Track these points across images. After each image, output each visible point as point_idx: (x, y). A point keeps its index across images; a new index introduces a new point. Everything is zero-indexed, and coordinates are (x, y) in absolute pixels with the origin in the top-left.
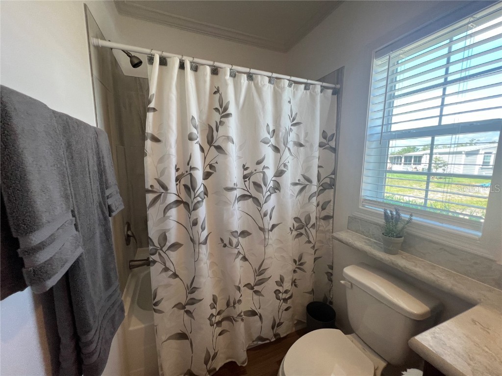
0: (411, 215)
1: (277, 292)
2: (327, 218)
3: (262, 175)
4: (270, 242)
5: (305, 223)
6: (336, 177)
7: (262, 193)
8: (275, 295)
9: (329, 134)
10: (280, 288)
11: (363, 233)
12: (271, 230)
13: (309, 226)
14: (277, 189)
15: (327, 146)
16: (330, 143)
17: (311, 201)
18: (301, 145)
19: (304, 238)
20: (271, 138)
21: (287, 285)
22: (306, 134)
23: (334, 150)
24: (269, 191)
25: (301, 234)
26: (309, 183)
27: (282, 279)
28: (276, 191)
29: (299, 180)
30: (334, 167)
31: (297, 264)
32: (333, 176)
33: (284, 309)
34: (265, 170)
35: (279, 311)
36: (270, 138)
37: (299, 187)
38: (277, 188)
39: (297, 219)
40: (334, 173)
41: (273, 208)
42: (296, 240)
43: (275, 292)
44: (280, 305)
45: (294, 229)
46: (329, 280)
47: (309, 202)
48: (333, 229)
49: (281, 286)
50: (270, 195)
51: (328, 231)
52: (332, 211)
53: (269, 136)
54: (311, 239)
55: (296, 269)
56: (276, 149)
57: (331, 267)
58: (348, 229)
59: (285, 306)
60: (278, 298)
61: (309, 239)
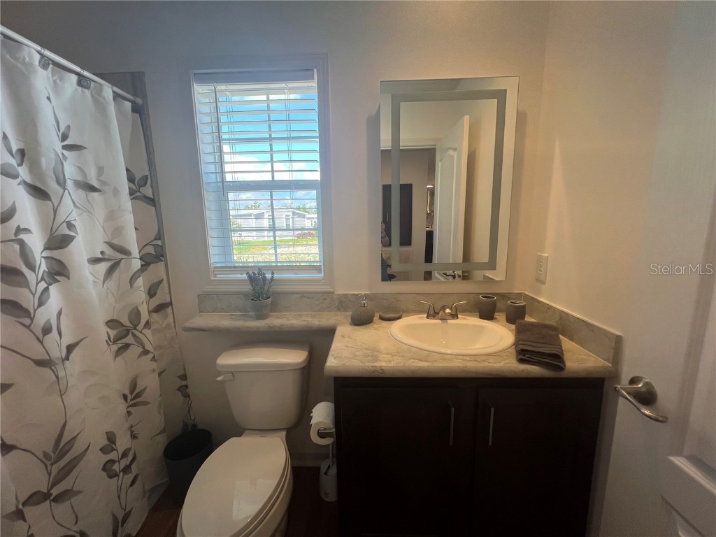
0: (273, 274)
1: (107, 467)
2: (160, 308)
3: (17, 247)
4: (72, 381)
5: (131, 326)
6: (163, 242)
7: (28, 287)
8: (105, 474)
9: (138, 177)
10: (113, 456)
11: (223, 310)
12: (67, 358)
13: (140, 327)
14: (59, 274)
15: (138, 194)
16: (141, 189)
17: (135, 285)
18: (93, 189)
19: (135, 350)
20: (18, 166)
21: (123, 442)
22: (100, 170)
23: (152, 201)
24: (43, 279)
25: (127, 346)
26: (124, 257)
27: (111, 438)
28: (58, 278)
29: (102, 253)
30: (157, 228)
31: (129, 399)
32: (159, 242)
33: (129, 485)
34: (23, 236)
35: (119, 497)
36: (16, 165)
37: (103, 267)
38: (59, 271)
39: (111, 323)
40: (159, 236)
41: (60, 313)
42: (119, 358)
43: (104, 469)
44: (119, 484)
45: (110, 340)
46: (185, 397)
47: (131, 287)
48: (174, 322)
49: (113, 450)
50: (46, 289)
51: (168, 326)
52: (169, 296)
53: (13, 162)
54: (148, 347)
55: (130, 409)
56: (38, 192)
57: (184, 377)
58: (200, 312)
59: (129, 478)
60: (112, 475)
61: (144, 348)
